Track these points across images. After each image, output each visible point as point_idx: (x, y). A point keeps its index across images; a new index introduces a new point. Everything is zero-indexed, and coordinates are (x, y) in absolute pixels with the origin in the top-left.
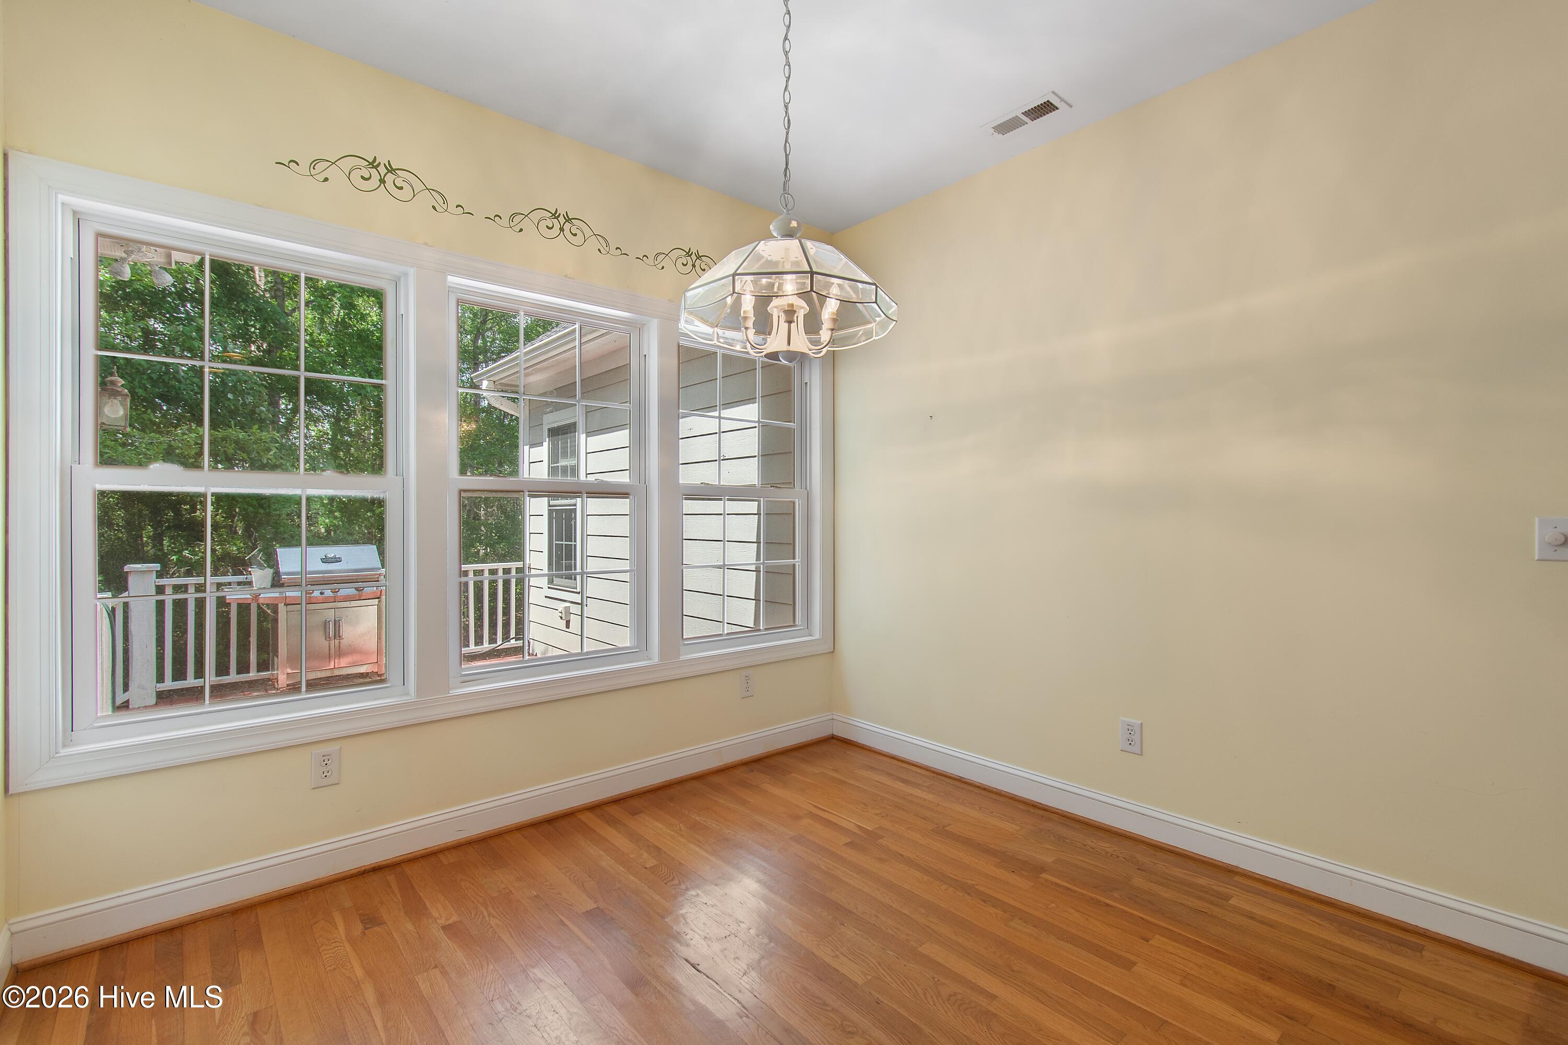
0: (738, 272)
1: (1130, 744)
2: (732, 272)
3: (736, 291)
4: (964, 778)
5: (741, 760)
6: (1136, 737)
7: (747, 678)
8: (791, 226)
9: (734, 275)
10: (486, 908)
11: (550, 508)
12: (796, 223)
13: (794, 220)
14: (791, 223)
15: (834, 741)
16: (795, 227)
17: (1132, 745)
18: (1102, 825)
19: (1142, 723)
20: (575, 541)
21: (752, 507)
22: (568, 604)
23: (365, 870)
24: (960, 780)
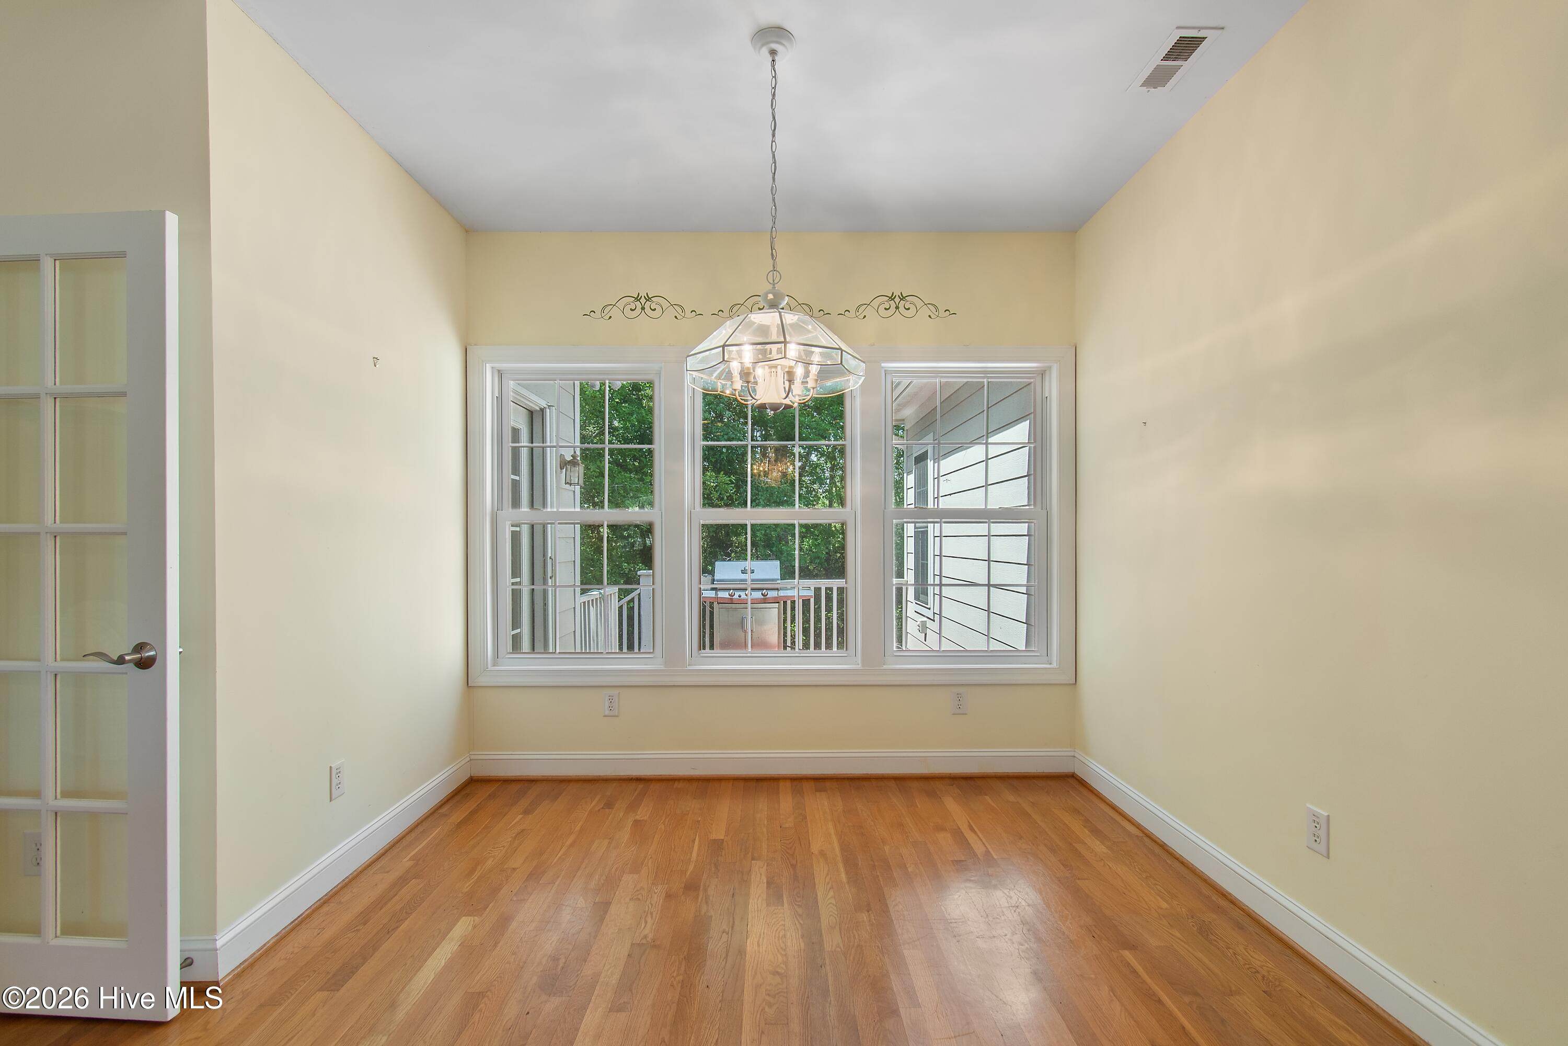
0: (727, 343)
1: (1316, 841)
2: (722, 344)
3: (725, 360)
4: (1168, 846)
5: (950, 774)
6: (1322, 833)
7: (959, 696)
8: (768, 298)
9: (724, 346)
10: (666, 818)
11: (916, 530)
12: (771, 295)
13: (769, 293)
14: (767, 296)
15: (1072, 781)
16: (772, 299)
17: (1318, 842)
18: (1285, 937)
19: (1328, 816)
20: (927, 561)
21: (1023, 528)
22: (925, 619)
23: (632, 778)
24: (1163, 846)
